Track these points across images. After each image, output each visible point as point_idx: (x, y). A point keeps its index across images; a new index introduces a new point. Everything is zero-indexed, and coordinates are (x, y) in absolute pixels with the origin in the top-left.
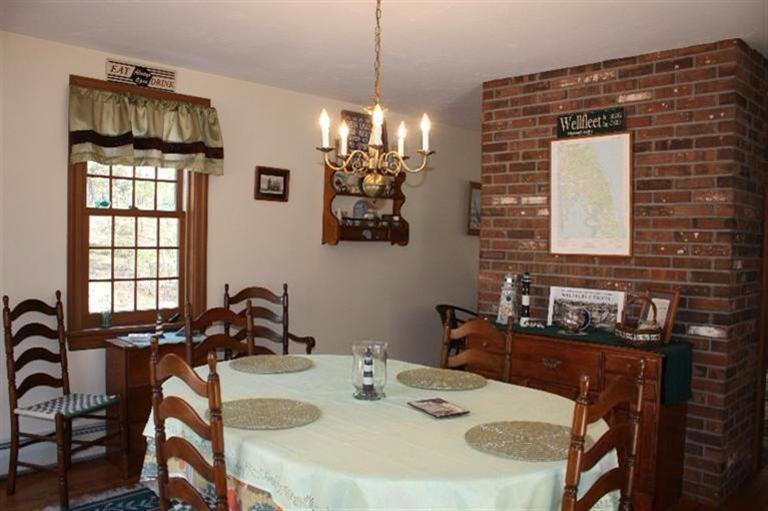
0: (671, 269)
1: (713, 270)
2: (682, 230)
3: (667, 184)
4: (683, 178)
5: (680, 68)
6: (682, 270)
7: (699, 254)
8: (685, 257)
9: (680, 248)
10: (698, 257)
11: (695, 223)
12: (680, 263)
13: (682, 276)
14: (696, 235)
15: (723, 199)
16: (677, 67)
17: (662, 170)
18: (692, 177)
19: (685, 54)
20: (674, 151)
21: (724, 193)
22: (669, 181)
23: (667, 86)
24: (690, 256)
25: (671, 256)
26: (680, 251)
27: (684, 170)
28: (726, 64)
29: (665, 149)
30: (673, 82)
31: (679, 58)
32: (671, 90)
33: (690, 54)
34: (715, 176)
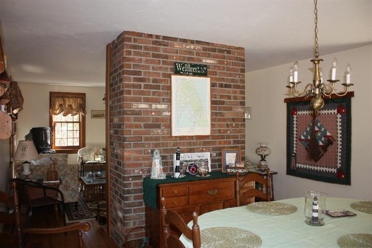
0: (225, 140)
1: (239, 139)
2: (229, 123)
3: (223, 103)
4: (229, 100)
5: (227, 53)
6: (229, 140)
8: (230, 134)
9: (229, 131)
10: (235, 134)
11: (233, 120)
12: (228, 137)
13: (230, 143)
14: (234, 125)
15: (241, 110)
16: (225, 53)
17: (221, 97)
18: (231, 100)
19: (228, 48)
20: (225, 89)
21: (242, 108)
22: (224, 101)
23: (222, 60)
24: (232, 134)
25: (225, 134)
26: (229, 132)
27: (229, 97)
28: (242, 57)
29: (222, 87)
30: (224, 59)
31: (226, 49)
32: (224, 62)
33: (230, 48)
34: (239, 101)
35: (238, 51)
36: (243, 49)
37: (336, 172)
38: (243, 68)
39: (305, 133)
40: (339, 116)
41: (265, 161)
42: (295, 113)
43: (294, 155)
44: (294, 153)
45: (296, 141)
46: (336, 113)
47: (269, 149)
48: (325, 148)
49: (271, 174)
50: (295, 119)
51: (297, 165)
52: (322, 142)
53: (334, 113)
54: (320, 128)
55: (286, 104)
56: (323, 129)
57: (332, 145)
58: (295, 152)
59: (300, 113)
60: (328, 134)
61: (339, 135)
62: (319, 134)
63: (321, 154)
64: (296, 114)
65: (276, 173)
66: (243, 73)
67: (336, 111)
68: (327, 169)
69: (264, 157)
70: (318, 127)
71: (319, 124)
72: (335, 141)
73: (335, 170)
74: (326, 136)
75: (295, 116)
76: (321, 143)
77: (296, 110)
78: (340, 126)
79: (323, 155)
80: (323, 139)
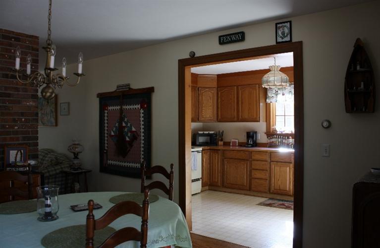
0: (11, 136)
1: (31, 135)
2: (16, 117)
4: (16, 93)
5: (15, 41)
6: (17, 136)
7: (24, 128)
8: (18, 130)
9: (16, 126)
10: (24, 130)
11: (22, 114)
12: (16, 133)
13: (18, 139)
14: (23, 119)
15: (34, 104)
16: (13, 40)
17: (6, 88)
18: (20, 93)
19: (17, 35)
20: (11, 80)
21: (34, 101)
22: (10, 94)
23: (8, 48)
24: (20, 130)
25: (11, 130)
26: (16, 128)
27: (17, 89)
28: (35, 46)
29: (8, 78)
30: (11, 47)
31: (14, 36)
32: (11, 50)
33: (19, 36)
34: (30, 94)
35: (30, 39)
36: (37, 38)
37: (140, 167)
38: (37, 58)
39: (114, 129)
40: (142, 111)
41: (78, 158)
42: (106, 108)
43: (105, 151)
44: (106, 150)
45: (107, 137)
46: (139, 108)
47: (81, 146)
48: (131, 143)
49: (85, 172)
50: (106, 115)
51: (108, 162)
52: (128, 137)
53: (138, 108)
54: (126, 123)
55: (98, 99)
56: (129, 125)
57: (136, 140)
58: (106, 148)
59: (110, 108)
60: (134, 129)
61: (142, 130)
62: (126, 130)
63: (128, 149)
64: (107, 110)
65: (90, 171)
66: (35, 64)
67: (139, 106)
68: (133, 165)
69: (77, 154)
70: (125, 122)
71: (126, 120)
72: (139, 136)
73: (139, 165)
74: (132, 132)
75: (106, 111)
76: (127, 139)
77: (107, 106)
78: (143, 121)
79: (129, 150)
80: (129, 135)
